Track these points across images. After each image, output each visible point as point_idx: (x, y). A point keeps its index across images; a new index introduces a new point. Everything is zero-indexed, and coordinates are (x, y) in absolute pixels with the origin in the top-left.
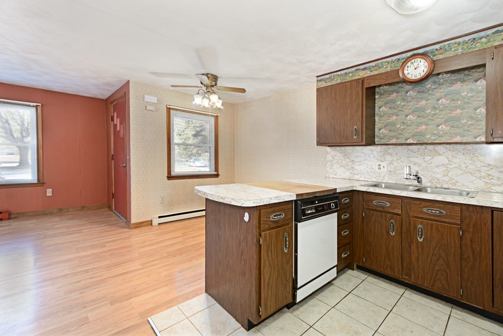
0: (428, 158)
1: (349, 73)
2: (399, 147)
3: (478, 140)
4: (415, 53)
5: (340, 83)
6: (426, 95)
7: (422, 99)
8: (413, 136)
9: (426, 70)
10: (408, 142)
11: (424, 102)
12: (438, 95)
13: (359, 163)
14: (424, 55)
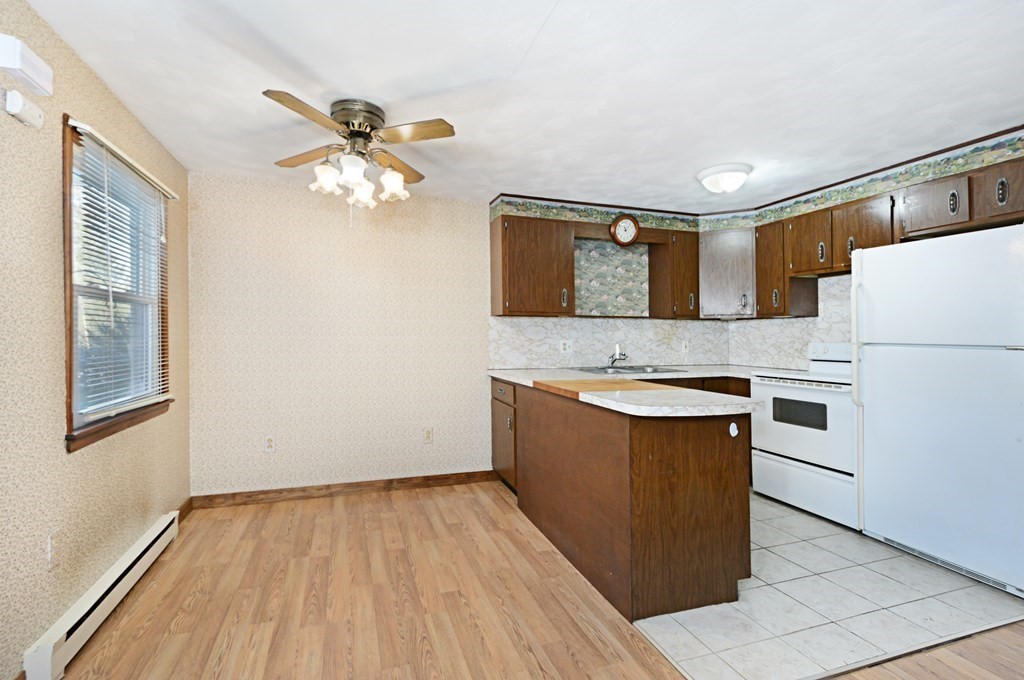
0: (609, 334)
1: (553, 208)
2: (584, 320)
3: (643, 315)
4: (625, 213)
5: (540, 219)
6: (606, 260)
7: (604, 263)
8: (597, 306)
9: (633, 235)
10: (593, 313)
11: (605, 267)
12: (617, 262)
13: (539, 343)
14: (633, 219)
